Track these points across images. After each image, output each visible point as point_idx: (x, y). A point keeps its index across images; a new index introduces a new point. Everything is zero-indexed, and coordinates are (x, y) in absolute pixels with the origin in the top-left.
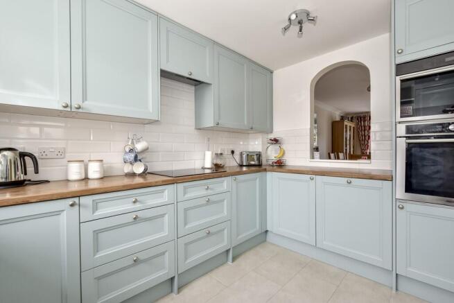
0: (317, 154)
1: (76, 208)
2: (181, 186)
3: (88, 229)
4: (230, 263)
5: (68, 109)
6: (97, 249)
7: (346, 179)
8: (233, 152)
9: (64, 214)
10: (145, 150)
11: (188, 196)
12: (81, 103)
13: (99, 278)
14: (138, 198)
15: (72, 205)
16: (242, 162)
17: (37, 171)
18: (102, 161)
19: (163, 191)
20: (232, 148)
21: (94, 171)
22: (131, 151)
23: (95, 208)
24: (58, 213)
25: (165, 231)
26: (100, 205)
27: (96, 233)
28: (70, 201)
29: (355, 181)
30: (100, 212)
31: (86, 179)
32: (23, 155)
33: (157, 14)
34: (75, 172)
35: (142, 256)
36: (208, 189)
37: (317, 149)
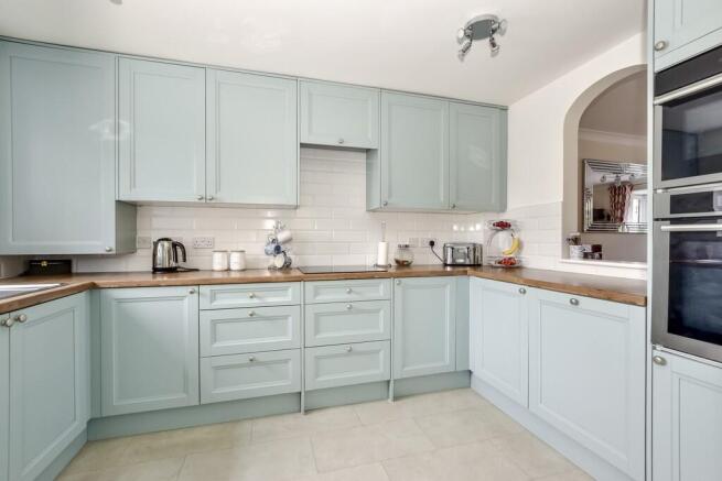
0: (576, 250)
1: (196, 295)
2: (310, 285)
3: (206, 317)
4: (390, 401)
5: (203, 201)
6: (214, 339)
7: (571, 296)
8: (432, 244)
9: (186, 300)
10: (288, 241)
11: (320, 298)
12: (214, 195)
13: (218, 368)
14: (256, 294)
15: (191, 293)
16: (446, 260)
17: (185, 260)
18: (243, 251)
19: (286, 289)
20: (430, 237)
21: (236, 263)
22: (274, 241)
23: (213, 298)
24: (182, 298)
25: (288, 336)
26: (218, 296)
27: (214, 323)
28: (190, 289)
29: (585, 301)
30: (218, 303)
31: (229, 270)
32: (175, 245)
33: (296, 78)
34: (218, 262)
35: (260, 357)
36: (349, 292)
37: (576, 241)
